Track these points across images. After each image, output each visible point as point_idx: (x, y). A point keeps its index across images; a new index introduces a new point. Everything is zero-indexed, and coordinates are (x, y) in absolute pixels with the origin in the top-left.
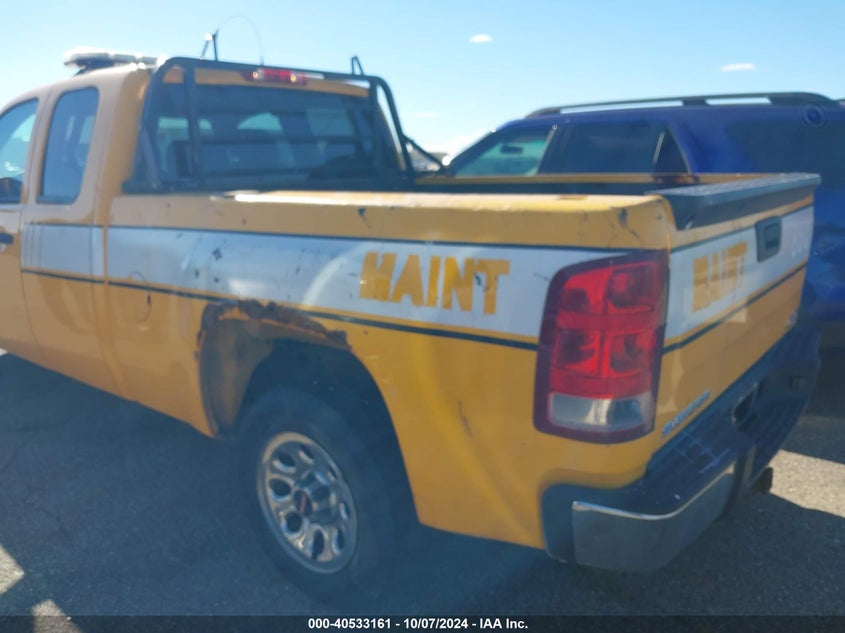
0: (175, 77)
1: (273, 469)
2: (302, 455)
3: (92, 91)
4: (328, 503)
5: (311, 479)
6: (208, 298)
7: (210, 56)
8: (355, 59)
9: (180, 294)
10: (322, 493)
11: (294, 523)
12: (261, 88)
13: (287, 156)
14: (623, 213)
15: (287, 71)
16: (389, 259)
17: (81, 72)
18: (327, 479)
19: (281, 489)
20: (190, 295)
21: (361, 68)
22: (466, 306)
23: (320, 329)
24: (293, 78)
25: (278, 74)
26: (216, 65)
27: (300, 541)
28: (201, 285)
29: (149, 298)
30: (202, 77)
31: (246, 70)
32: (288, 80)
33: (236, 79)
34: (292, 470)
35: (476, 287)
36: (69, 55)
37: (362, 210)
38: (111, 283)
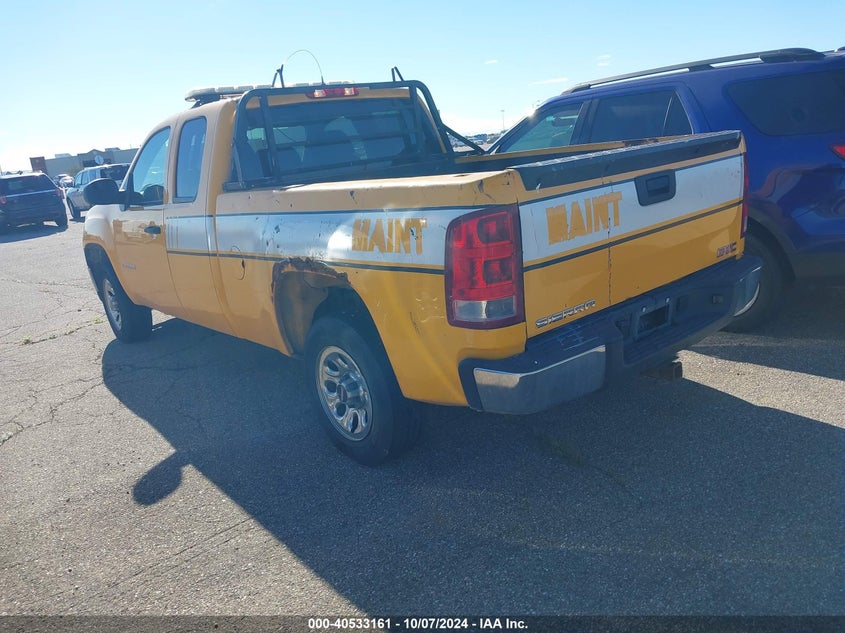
0: (253, 104)
1: (324, 373)
2: (340, 360)
3: (202, 118)
4: (358, 393)
5: (348, 377)
6: (273, 259)
7: (278, 85)
8: (395, 70)
9: (260, 258)
10: (354, 386)
11: (341, 411)
12: (322, 102)
13: (360, 151)
14: (481, 183)
15: (341, 87)
16: (367, 223)
17: (197, 105)
18: (356, 377)
19: (331, 387)
20: (266, 259)
21: (400, 76)
22: (408, 250)
23: (333, 272)
24: (347, 91)
25: (335, 89)
26: (285, 91)
27: (345, 421)
28: (269, 251)
29: (243, 263)
30: (273, 101)
31: (308, 90)
32: (343, 92)
33: (303, 99)
34: (337, 373)
35: (411, 236)
36: (188, 92)
37: (352, 192)
38: (220, 255)
